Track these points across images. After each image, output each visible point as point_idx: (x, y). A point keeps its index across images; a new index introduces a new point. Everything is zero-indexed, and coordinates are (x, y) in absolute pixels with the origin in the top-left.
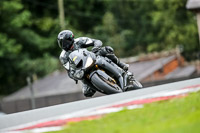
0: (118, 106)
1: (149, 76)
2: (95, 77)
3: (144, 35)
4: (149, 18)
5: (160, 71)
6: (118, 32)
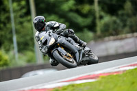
6: (135, 15)
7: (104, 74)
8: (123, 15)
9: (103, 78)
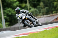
0: (44, 29)
1: (53, 20)
3: (52, 9)
4: (53, 4)
5: (56, 19)
6: (44, 8)
7: (31, 32)
8: (39, 8)
9: (31, 34)
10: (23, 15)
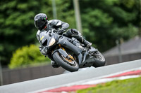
2: (56, 55)
10: (50, 36)
